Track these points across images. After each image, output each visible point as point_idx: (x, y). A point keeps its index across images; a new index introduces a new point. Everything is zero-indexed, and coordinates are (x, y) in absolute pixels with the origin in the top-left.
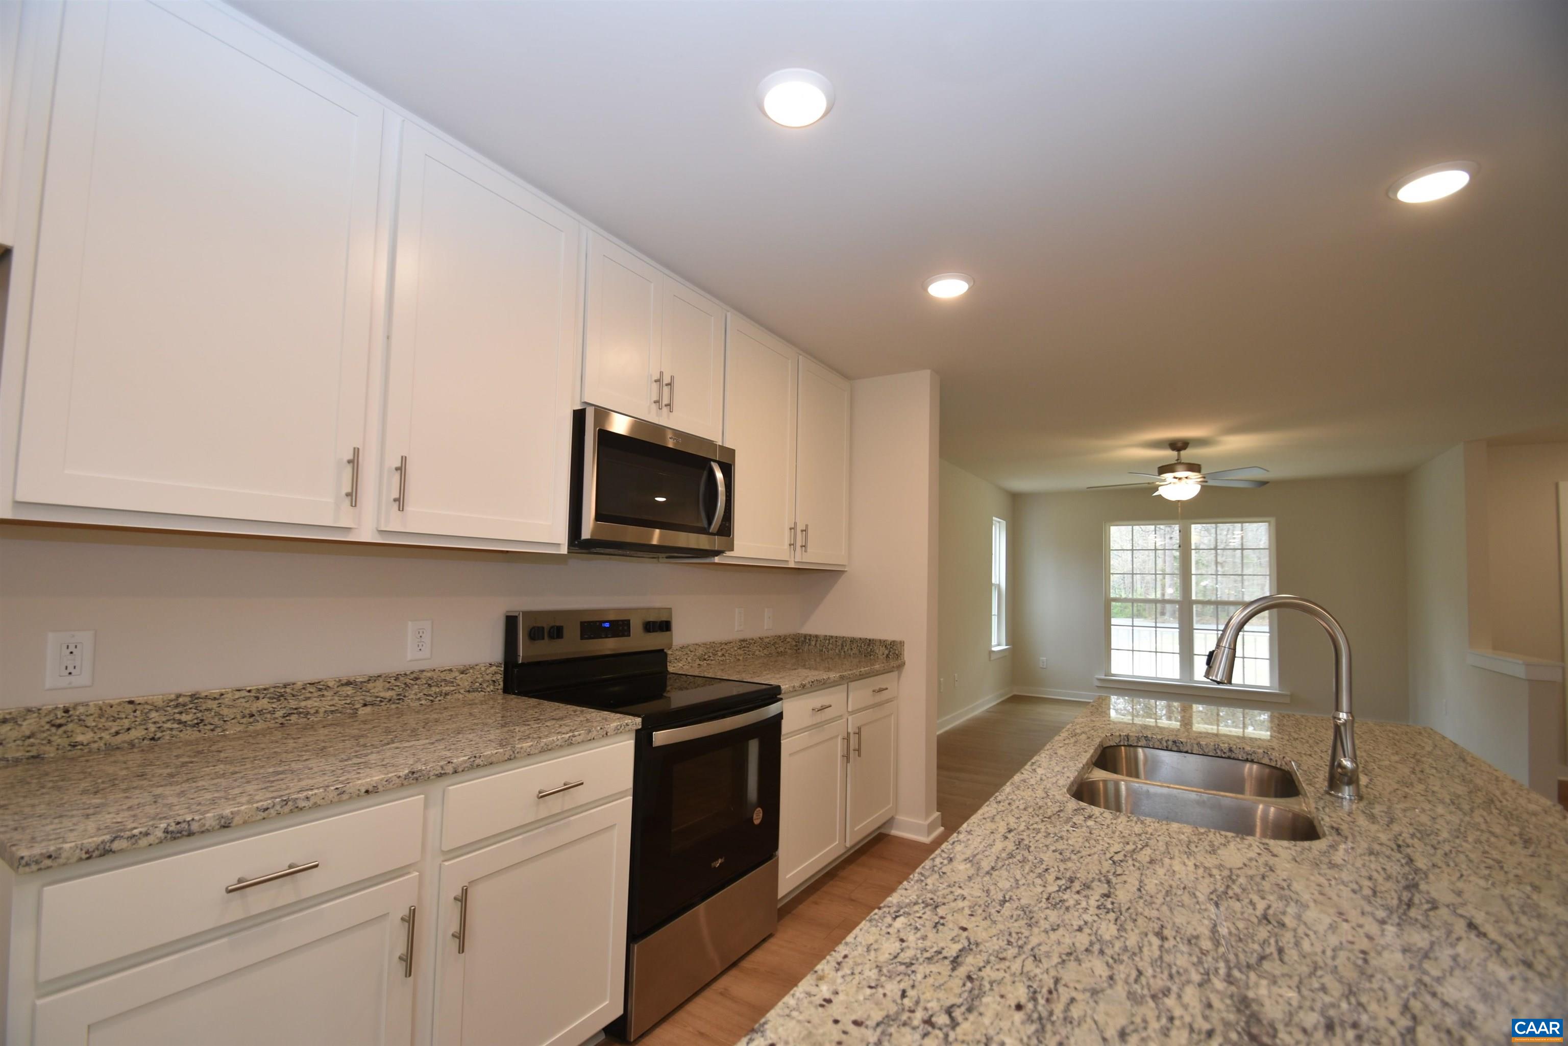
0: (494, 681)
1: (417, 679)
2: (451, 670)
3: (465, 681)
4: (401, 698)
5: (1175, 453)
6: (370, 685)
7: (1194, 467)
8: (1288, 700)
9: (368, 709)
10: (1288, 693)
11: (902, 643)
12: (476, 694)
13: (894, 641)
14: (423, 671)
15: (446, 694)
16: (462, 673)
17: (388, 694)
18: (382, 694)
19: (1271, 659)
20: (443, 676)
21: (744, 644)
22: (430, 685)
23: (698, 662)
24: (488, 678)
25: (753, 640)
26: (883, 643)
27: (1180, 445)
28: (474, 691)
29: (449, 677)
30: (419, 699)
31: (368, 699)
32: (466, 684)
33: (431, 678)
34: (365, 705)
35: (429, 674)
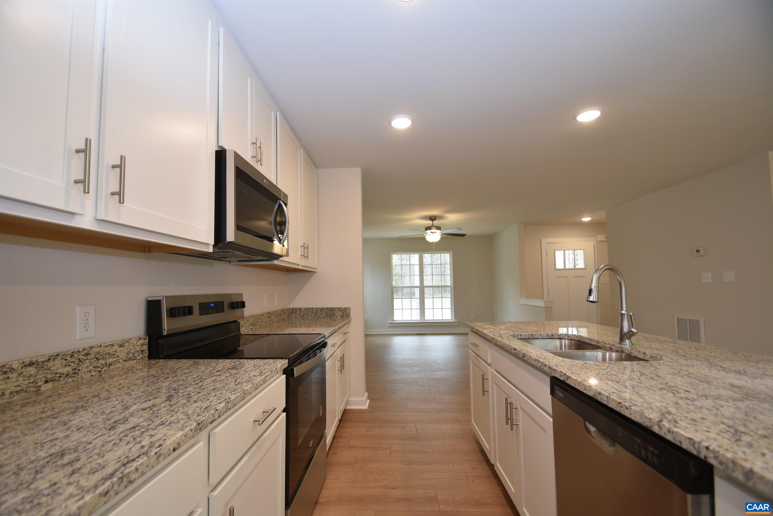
0: (142, 351)
1: (87, 354)
2: (112, 345)
3: (122, 353)
4: (76, 372)
5: (431, 222)
6: (50, 364)
7: (438, 228)
8: (457, 324)
9: (50, 385)
10: (458, 321)
11: (350, 308)
12: (130, 362)
13: (346, 308)
14: (92, 348)
15: (110, 365)
16: (121, 346)
17: (68, 369)
18: (61, 371)
19: (451, 308)
20: (107, 350)
21: (270, 314)
22: (98, 359)
23: (251, 327)
24: (138, 348)
25: (272, 312)
26: (340, 309)
27: (433, 218)
28: (130, 359)
29: (111, 351)
30: (90, 371)
31: (49, 376)
32: (123, 355)
33: (98, 353)
34: (46, 382)
35: (96, 350)
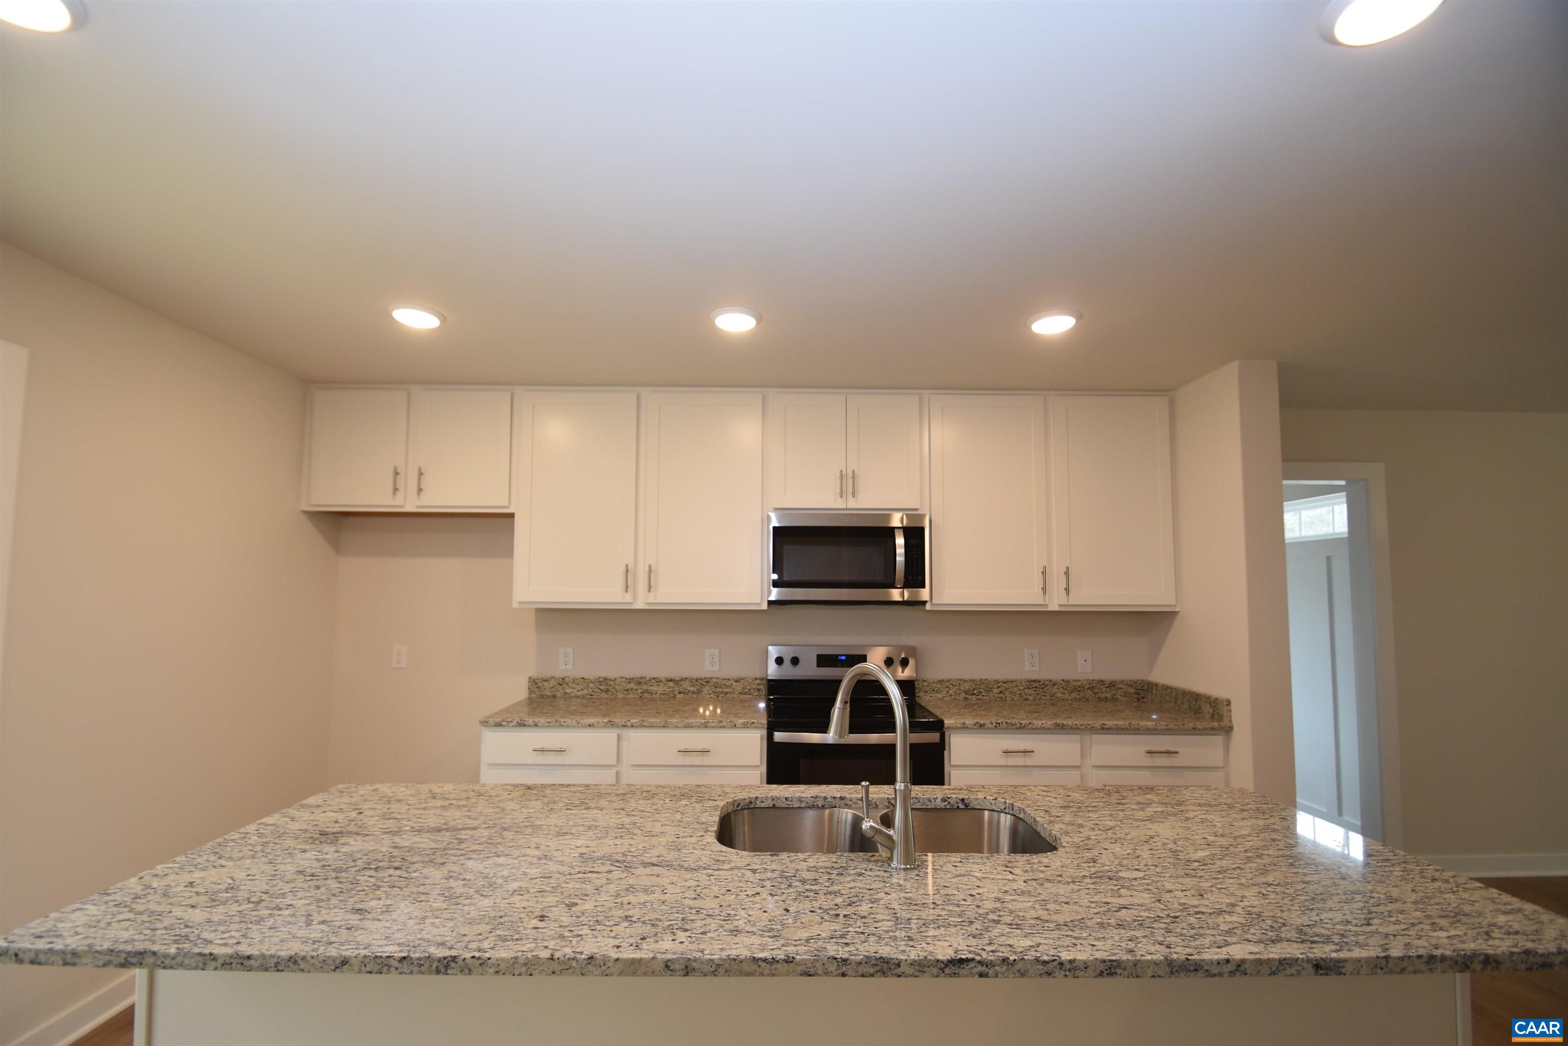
0: (758, 689)
1: (708, 682)
2: (729, 679)
3: (738, 687)
4: (699, 692)
6: (682, 683)
9: (682, 695)
11: (1229, 703)
12: (746, 696)
14: (711, 678)
15: (727, 693)
16: (736, 681)
17: (692, 689)
18: (689, 688)
20: (724, 682)
22: (716, 687)
24: (754, 687)
28: (746, 693)
29: (728, 683)
30: (710, 694)
31: (681, 690)
32: (739, 689)
33: (717, 683)
34: (680, 693)
35: (715, 680)
